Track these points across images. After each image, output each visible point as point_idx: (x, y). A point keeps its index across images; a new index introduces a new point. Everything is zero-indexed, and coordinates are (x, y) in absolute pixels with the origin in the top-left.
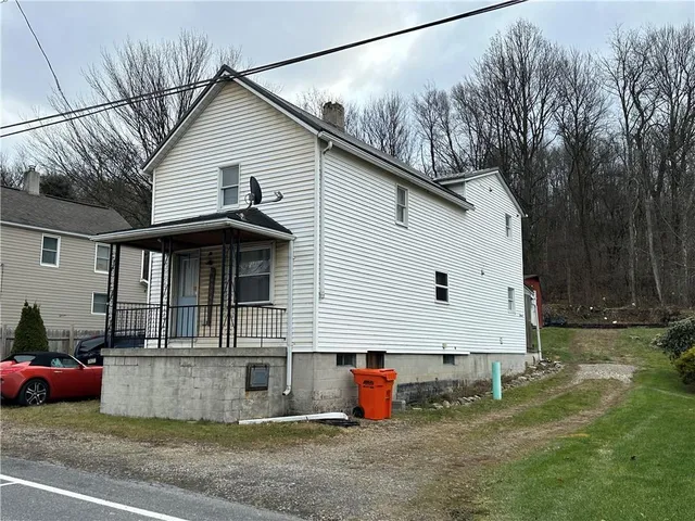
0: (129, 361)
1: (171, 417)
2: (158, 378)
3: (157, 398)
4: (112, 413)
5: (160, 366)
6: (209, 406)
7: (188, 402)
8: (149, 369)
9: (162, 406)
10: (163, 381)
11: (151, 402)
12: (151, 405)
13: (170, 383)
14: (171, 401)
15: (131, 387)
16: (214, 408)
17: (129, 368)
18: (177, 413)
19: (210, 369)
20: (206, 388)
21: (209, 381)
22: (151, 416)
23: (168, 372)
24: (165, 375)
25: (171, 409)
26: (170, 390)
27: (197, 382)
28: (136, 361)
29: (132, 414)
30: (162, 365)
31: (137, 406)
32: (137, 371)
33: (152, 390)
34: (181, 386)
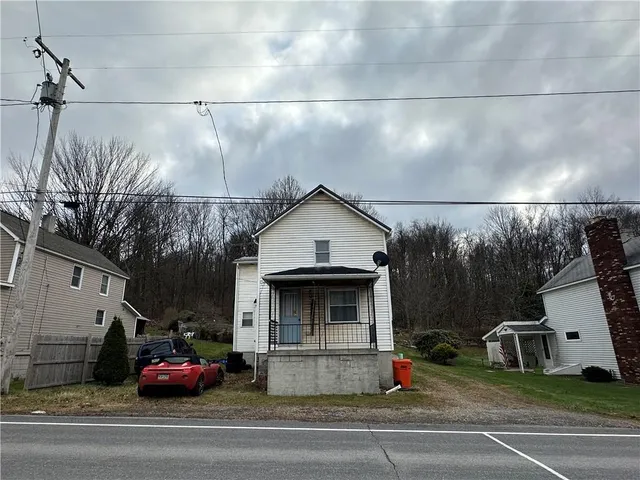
0: (293, 359)
2: (322, 370)
3: (322, 382)
4: (281, 394)
5: (322, 362)
6: (367, 385)
7: (349, 383)
8: (313, 363)
9: (327, 386)
10: (326, 371)
11: (316, 384)
12: (317, 387)
13: (333, 372)
14: (335, 383)
15: (297, 375)
16: (371, 385)
17: (294, 364)
18: (341, 390)
20: (363, 374)
21: (365, 369)
22: (318, 394)
23: (330, 365)
24: (327, 367)
25: (334, 389)
26: (333, 376)
27: (356, 370)
28: (301, 359)
29: (299, 394)
30: (324, 361)
31: (304, 388)
32: (302, 365)
33: (317, 377)
34: (343, 373)
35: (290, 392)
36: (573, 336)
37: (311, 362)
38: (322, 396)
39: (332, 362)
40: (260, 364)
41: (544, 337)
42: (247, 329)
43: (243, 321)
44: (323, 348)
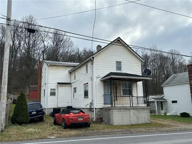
0: (122, 110)
1: (137, 123)
2: (132, 115)
3: (132, 119)
4: (118, 124)
5: (132, 111)
6: (147, 120)
7: (141, 119)
8: (129, 112)
9: (134, 121)
10: (133, 115)
11: (130, 120)
12: (131, 121)
13: (135, 115)
14: (137, 120)
15: (123, 117)
16: (148, 120)
17: (122, 112)
19: (146, 112)
20: (145, 116)
21: (146, 114)
22: (131, 124)
23: (135, 113)
24: (134, 113)
25: (136, 122)
26: (136, 117)
27: (143, 114)
28: (124, 110)
29: (124, 124)
30: (133, 111)
31: (126, 122)
32: (125, 113)
33: (130, 117)
34: (139, 116)
35: (121, 124)
36: (174, 102)
37: (128, 112)
38: (133, 125)
39: (135, 111)
40: (97, 113)
41: (162, 102)
42: (53, 97)
43: (51, 93)
44: (131, 106)
